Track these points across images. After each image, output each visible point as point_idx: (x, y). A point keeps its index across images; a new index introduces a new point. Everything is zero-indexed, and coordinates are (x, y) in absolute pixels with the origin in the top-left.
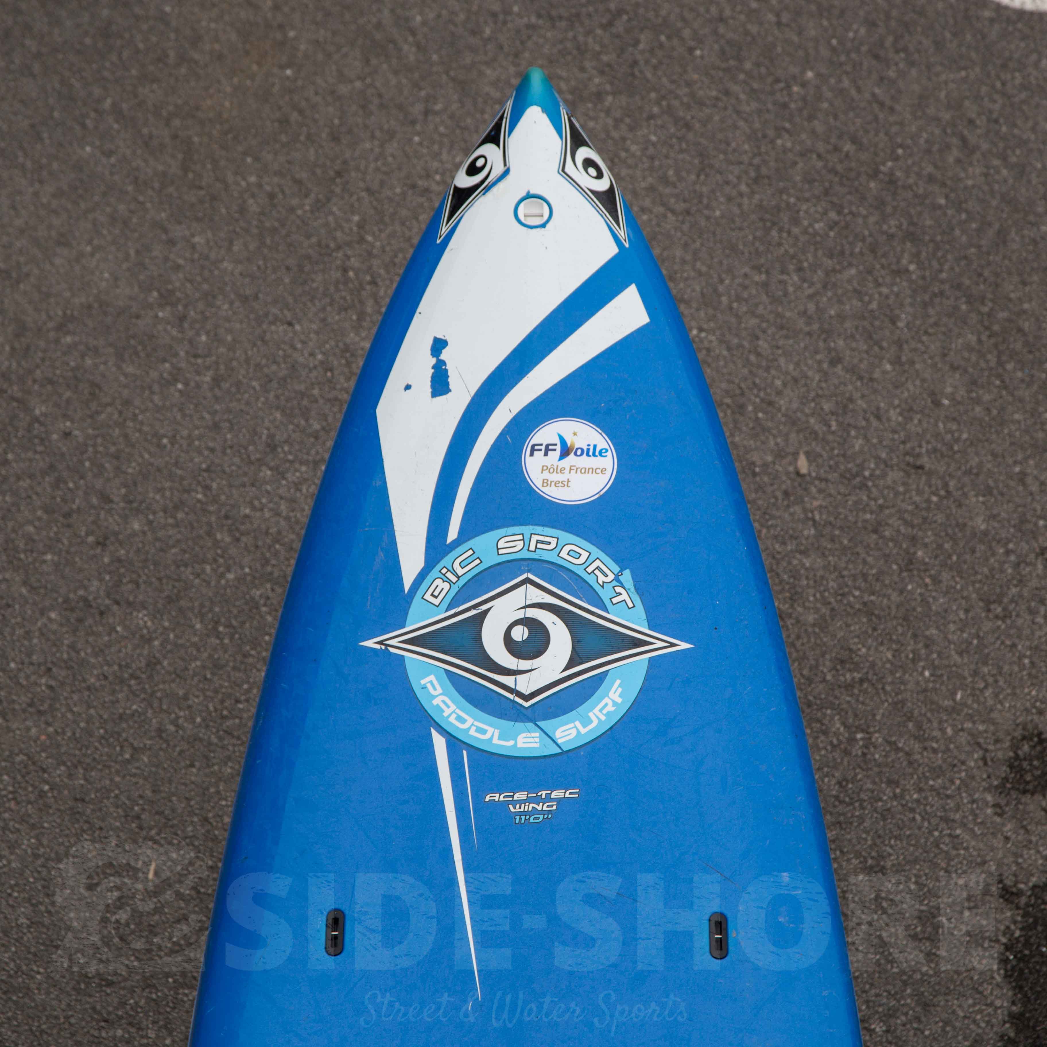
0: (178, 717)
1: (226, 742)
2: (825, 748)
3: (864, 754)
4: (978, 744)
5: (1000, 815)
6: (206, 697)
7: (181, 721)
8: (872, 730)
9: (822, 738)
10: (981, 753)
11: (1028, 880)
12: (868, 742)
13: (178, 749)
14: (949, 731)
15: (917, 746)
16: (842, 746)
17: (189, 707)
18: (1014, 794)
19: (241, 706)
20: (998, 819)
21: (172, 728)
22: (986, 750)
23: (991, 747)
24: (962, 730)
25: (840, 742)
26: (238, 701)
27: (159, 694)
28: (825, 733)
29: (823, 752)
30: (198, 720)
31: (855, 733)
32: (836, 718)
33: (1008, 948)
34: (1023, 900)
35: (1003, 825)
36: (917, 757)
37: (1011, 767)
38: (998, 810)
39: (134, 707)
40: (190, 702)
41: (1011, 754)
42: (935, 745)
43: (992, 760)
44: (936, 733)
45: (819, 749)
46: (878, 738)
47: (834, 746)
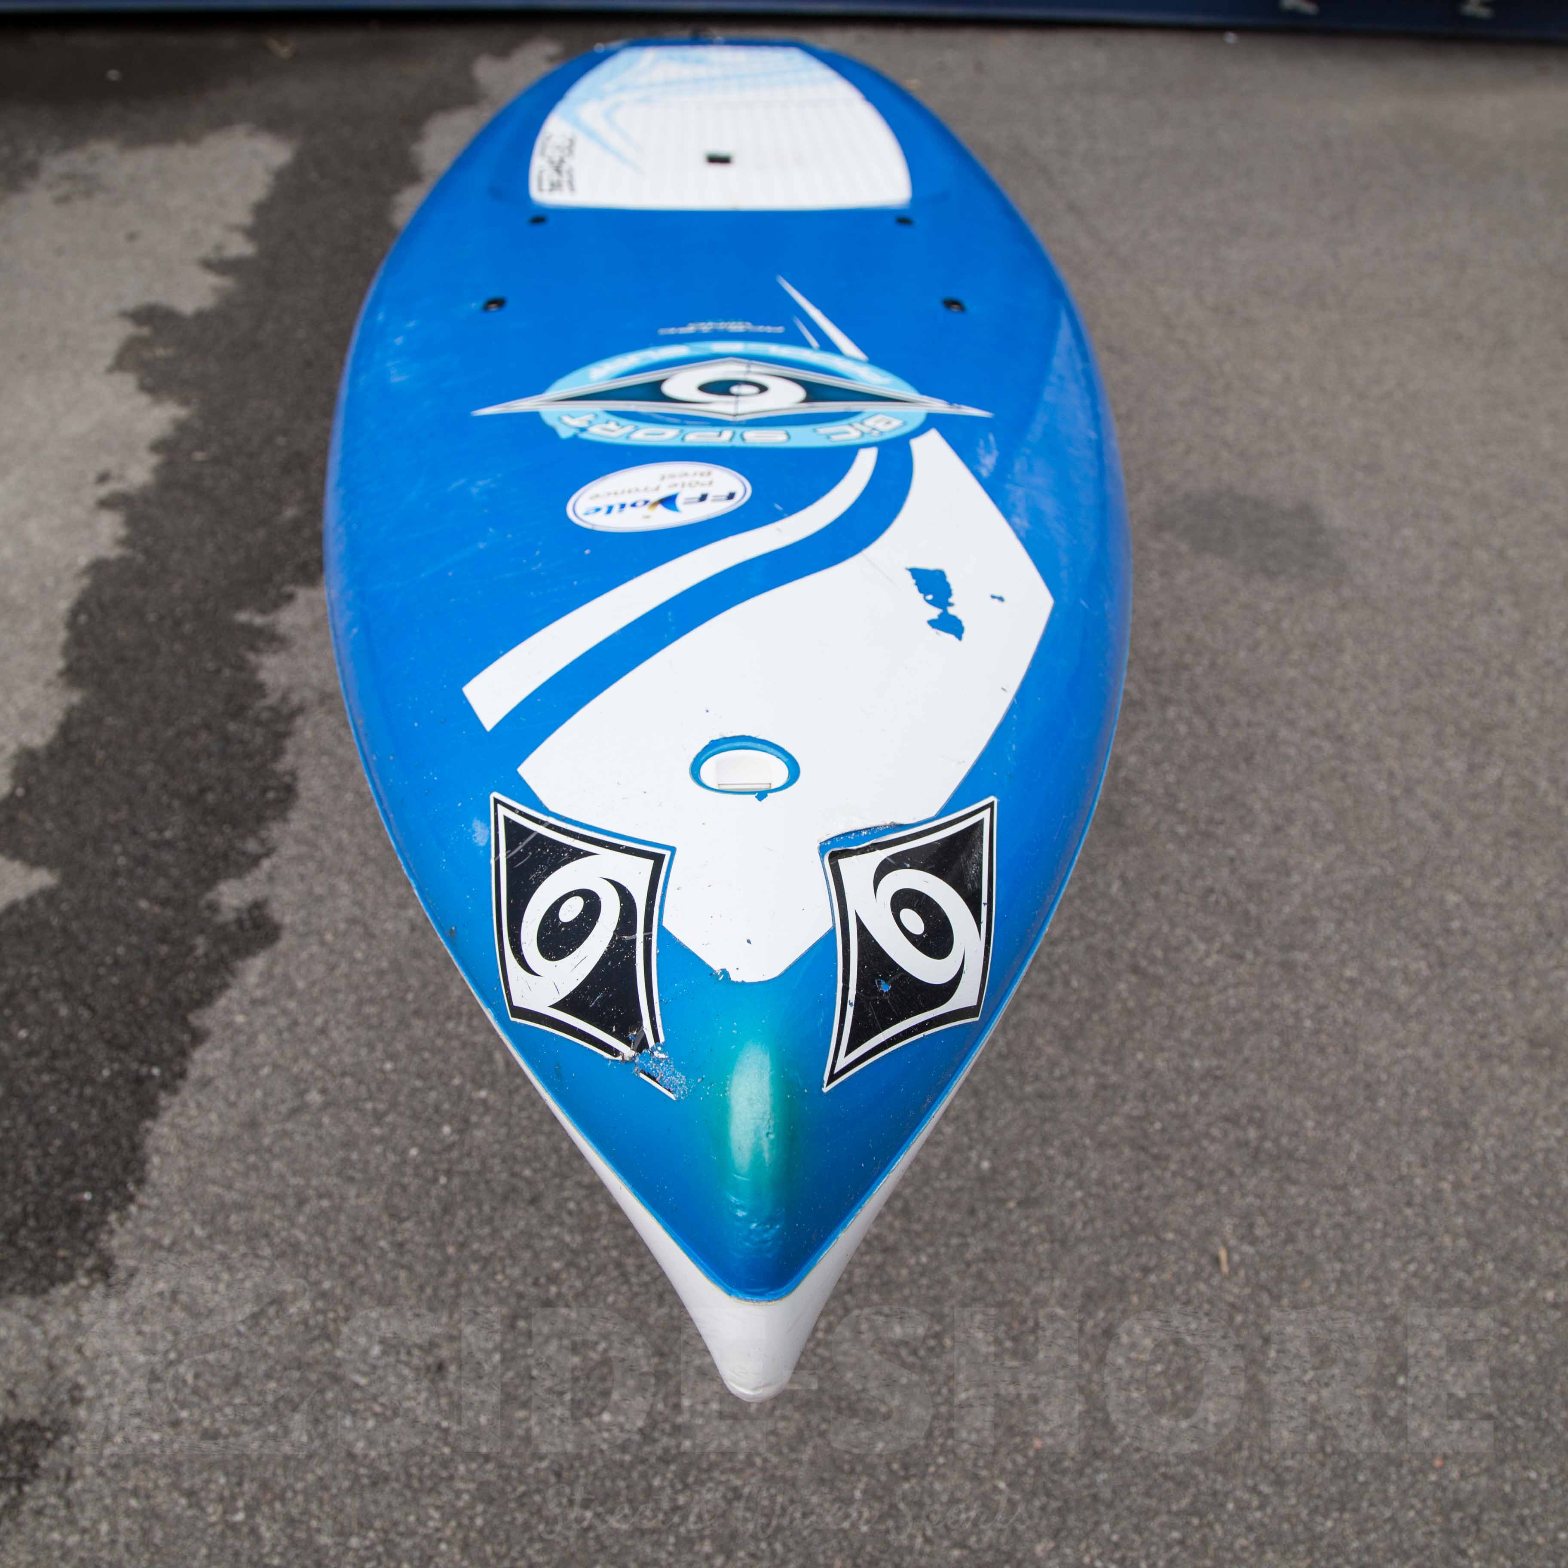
0: (1261, 1507)
1: (1181, 1468)
2: (295, 1492)
3: (240, 1484)
4: (69, 1505)
5: (77, 1387)
6: (1230, 1548)
7: (1255, 1503)
8: (219, 1528)
9: (295, 1512)
10: (70, 1491)
11: (73, 1292)
12: (227, 1503)
13: (1245, 1453)
14: (104, 1528)
15: (160, 1498)
16: (269, 1496)
17: (1250, 1529)
18: (46, 1421)
19: (1176, 1535)
20: (82, 1380)
21: (1265, 1489)
22: (60, 1495)
23: (53, 1500)
24: (84, 1531)
25: (270, 1504)
26: (1182, 1542)
27: (1301, 1548)
28: (291, 1521)
29: (299, 1486)
30: (1230, 1506)
31: (243, 1523)
32: (267, 1549)
33: (131, 1199)
34: (89, 1263)
35: (78, 1373)
36: (163, 1482)
37: (36, 1466)
38: (76, 1393)
39: (1329, 1524)
40: (1252, 1537)
41: (27, 1489)
42: (133, 1503)
43: (57, 1478)
44: (125, 1523)
45: (305, 1492)
46: (214, 1512)
47: (282, 1498)
